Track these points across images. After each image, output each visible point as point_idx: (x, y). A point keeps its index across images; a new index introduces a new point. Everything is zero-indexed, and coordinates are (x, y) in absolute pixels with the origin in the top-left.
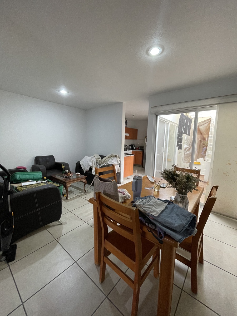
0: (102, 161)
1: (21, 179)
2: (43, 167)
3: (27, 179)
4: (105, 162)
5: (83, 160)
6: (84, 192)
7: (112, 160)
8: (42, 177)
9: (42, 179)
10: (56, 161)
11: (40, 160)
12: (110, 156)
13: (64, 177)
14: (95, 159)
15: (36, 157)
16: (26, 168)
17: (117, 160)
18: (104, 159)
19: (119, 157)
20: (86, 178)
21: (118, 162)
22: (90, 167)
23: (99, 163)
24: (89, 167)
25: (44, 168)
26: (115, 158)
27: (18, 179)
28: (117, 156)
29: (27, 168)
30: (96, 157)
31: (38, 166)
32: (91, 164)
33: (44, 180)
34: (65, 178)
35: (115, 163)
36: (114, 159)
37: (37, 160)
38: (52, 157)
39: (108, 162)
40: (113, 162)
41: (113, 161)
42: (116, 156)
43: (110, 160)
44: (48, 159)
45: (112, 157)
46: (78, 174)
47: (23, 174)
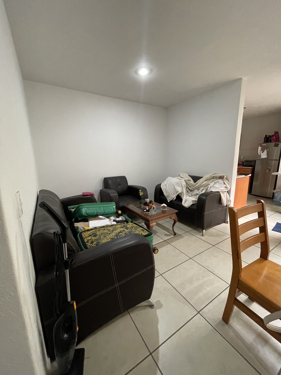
0: (196, 186)
1: (88, 215)
2: (114, 193)
3: (96, 214)
4: (202, 186)
5: (165, 182)
6: (173, 235)
7: (215, 183)
8: (115, 210)
9: (115, 213)
10: (129, 184)
11: (110, 182)
12: (211, 176)
13: (145, 211)
14: (184, 182)
15: (105, 178)
16: (93, 195)
17: (224, 184)
18: (199, 182)
19: (227, 179)
20: (176, 213)
21: (226, 187)
22: (178, 194)
23: (191, 187)
24: (176, 194)
25: (116, 194)
26: (220, 181)
27: (84, 214)
28: (225, 177)
29: (95, 194)
30: (186, 179)
31: (108, 191)
32: (179, 190)
33: (118, 216)
34: (147, 211)
35: (222, 189)
36: (218, 182)
37: (107, 182)
38: (123, 179)
39: (208, 187)
40: (217, 187)
41: (217, 185)
42: (221, 178)
43: (212, 184)
44: (118, 180)
45: (213, 178)
46: (164, 206)
47: (90, 206)
